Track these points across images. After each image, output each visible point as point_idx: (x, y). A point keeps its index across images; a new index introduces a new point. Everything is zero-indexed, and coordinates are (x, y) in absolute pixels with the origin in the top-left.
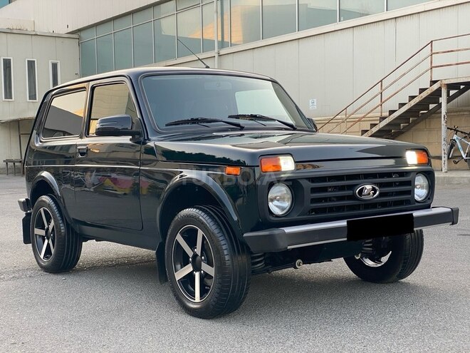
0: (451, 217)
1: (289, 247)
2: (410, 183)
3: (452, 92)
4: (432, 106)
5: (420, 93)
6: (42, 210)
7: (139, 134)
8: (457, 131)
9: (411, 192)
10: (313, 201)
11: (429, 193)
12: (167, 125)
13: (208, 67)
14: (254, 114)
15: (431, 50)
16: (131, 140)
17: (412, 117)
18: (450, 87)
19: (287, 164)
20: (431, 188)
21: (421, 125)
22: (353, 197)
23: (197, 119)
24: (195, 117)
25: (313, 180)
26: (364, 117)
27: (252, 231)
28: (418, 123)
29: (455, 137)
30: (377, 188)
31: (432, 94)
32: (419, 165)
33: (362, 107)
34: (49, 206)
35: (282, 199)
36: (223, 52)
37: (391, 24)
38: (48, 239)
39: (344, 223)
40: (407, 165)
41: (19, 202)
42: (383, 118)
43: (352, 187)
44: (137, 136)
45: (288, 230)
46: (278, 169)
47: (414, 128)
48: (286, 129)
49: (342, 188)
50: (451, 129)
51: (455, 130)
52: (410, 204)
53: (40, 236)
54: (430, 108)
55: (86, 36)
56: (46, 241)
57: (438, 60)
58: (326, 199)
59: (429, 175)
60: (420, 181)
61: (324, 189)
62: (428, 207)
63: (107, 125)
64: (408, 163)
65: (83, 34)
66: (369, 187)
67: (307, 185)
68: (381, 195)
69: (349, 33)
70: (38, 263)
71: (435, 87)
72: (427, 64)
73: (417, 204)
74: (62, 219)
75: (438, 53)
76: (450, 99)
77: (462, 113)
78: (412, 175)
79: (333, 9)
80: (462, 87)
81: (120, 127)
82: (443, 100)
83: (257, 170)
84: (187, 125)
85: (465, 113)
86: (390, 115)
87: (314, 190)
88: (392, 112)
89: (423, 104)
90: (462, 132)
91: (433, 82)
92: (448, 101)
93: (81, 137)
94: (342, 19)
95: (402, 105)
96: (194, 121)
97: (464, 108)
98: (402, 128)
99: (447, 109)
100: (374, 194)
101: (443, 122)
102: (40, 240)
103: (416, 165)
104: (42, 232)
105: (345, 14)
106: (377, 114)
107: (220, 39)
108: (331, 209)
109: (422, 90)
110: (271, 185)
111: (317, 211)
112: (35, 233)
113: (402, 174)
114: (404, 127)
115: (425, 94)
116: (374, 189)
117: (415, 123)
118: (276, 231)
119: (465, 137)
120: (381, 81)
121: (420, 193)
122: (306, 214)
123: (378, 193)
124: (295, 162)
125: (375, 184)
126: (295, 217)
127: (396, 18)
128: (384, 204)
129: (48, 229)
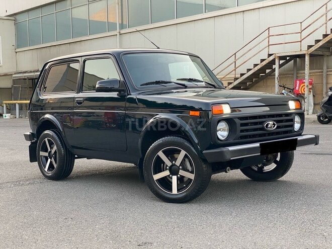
0: (315, 141)
1: (231, 159)
2: (292, 120)
3: (282, 62)
4: (268, 71)
5: (261, 62)
6: (46, 139)
7: (123, 91)
8: (285, 87)
9: (292, 126)
10: (242, 131)
11: (301, 126)
12: (141, 85)
13: (158, 48)
14: (191, 78)
15: (269, 34)
16: (117, 94)
17: (255, 78)
18: (281, 58)
19: (226, 110)
20: (302, 123)
21: (261, 83)
22: (263, 129)
23: (159, 82)
24: (158, 80)
25: (241, 118)
26: (223, 78)
27: (207, 149)
28: (259, 82)
29: (283, 91)
30: (275, 123)
31: (269, 63)
32: (296, 109)
33: (222, 71)
34: (52, 137)
35: (224, 130)
36: (123, 31)
37: (240, 15)
38: (51, 158)
39: (258, 145)
40: (290, 110)
41: (25, 135)
42: (236, 79)
43: (262, 123)
44: (122, 92)
45: (231, 148)
46: (221, 112)
47: (257, 85)
48: (210, 88)
49: (256, 124)
50: (281, 86)
51: (283, 87)
52: (292, 133)
53: (44, 156)
54: (267, 72)
55: (20, 18)
56: (49, 160)
57: (273, 40)
58: (247, 130)
59: (302, 115)
60: (297, 119)
61: (246, 124)
62: (300, 135)
63: (104, 85)
64: (291, 108)
65: (18, 17)
66: (271, 123)
67: (238, 122)
68: (277, 127)
69: (212, 21)
70: (44, 174)
71: (271, 58)
72: (266, 43)
73: (296, 133)
74: (62, 145)
75: (273, 36)
76: (280, 66)
77: (288, 76)
78: (293, 115)
79: (201, 3)
80: (288, 58)
81: (109, 87)
82: (276, 66)
83: (210, 113)
84: (152, 85)
85: (290, 76)
86: (241, 76)
87: (242, 125)
88: (242, 75)
89: (263, 70)
90: (288, 88)
91: (270, 55)
92: (280, 67)
93: (77, 93)
94: (207, 11)
95: (249, 70)
96: (158, 83)
97: (289, 72)
98: (248, 85)
99: (279, 73)
100: (274, 127)
101: (276, 82)
102: (44, 159)
103: (294, 110)
104: (46, 154)
105: (209, 8)
106: (232, 76)
107: (120, 22)
108: (250, 136)
109: (262, 60)
110: (219, 122)
111: (242, 137)
112: (41, 154)
113: (288, 115)
114: (249, 85)
115: (264, 63)
116: (274, 124)
117: (257, 82)
118: (224, 149)
119: (290, 92)
120: (235, 54)
121: (297, 126)
122: (237, 140)
123: (276, 126)
124: (231, 108)
125: (275, 121)
126: (231, 141)
127: (243, 11)
128: (278, 133)
129: (50, 152)
